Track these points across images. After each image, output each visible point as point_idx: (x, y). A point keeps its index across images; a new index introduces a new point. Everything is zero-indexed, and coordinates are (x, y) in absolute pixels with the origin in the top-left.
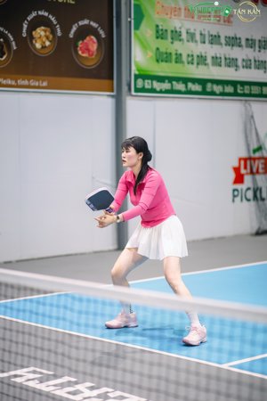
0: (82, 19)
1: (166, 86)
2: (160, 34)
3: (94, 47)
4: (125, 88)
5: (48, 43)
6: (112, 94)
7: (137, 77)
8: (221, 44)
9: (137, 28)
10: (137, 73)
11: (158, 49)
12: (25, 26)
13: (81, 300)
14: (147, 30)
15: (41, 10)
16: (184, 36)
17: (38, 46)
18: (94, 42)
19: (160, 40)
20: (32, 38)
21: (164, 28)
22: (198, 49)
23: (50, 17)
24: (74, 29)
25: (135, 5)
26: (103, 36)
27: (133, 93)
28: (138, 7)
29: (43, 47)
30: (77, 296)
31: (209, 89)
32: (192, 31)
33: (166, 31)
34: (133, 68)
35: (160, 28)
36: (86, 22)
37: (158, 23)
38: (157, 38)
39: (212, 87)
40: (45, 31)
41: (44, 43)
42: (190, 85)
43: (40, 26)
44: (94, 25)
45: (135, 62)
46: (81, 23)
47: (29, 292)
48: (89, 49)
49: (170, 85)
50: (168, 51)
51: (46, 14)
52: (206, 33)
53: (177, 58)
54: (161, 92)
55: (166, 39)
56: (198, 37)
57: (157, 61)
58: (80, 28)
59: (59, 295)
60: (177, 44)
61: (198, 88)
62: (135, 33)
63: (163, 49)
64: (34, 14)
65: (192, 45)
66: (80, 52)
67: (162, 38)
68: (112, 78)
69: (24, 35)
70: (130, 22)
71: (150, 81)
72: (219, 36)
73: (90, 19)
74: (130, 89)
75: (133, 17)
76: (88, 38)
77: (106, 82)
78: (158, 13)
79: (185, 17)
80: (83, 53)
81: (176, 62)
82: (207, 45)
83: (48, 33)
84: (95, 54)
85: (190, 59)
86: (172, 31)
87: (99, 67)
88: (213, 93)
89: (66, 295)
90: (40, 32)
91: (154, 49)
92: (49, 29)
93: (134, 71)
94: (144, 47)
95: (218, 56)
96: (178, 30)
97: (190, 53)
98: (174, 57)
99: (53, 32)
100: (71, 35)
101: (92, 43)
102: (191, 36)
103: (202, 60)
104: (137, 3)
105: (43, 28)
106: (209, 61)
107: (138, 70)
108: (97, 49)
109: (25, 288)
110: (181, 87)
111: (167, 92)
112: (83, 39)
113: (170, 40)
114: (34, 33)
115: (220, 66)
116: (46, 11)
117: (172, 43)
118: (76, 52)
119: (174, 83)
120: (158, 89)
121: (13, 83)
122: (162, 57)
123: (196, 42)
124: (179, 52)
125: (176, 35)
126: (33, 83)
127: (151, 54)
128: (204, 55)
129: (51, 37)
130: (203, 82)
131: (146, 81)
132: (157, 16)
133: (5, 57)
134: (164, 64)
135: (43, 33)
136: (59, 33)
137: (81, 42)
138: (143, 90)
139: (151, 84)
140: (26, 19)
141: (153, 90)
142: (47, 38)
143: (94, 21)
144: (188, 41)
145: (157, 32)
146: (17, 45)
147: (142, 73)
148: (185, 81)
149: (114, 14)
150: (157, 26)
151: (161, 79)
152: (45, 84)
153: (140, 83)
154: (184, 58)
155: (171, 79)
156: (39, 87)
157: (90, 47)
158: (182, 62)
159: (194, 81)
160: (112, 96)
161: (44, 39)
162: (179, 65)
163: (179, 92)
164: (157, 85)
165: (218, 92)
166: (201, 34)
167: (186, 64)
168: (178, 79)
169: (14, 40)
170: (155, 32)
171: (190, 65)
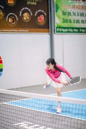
0: (39, 10)
1: (67, 30)
2: (64, 14)
3: (43, 18)
4: (53, 31)
5: (28, 18)
6: (49, 33)
7: (57, 28)
8: (84, 16)
9: (57, 12)
10: (57, 26)
11: (63, 18)
12: (21, 13)
13: (40, 100)
14: (60, 13)
15: (26, 7)
16: (72, 14)
17: (25, 19)
18: (43, 17)
19: (64, 15)
20: (23, 16)
21: (65, 12)
22: (77, 18)
23: (29, 9)
24: (36, 13)
25: (56, 5)
26: (46, 15)
27: (56, 33)
28: (57, 5)
29: (27, 19)
30: (39, 99)
31: (80, 31)
32: (74, 12)
33: (66, 12)
34: (56, 25)
35: (64, 11)
36: (40, 11)
37: (63, 10)
38: (63, 15)
39: (81, 30)
40: (27, 14)
41: (27, 18)
42: (74, 30)
43: (25, 12)
44: (43, 11)
45: (56, 23)
46: (38, 11)
47: (23, 98)
48: (41, 19)
49: (68, 30)
50: (67, 19)
51: (27, 8)
52: (79, 13)
53: (70, 21)
54: (65, 32)
55: (66, 15)
56: (76, 14)
57: (63, 22)
58: (38, 13)
59: (33, 99)
60: (70, 16)
61: (77, 30)
62: (56, 14)
63: (65, 18)
64: (23, 9)
65: (74, 17)
66: (38, 20)
67: (65, 15)
68: (49, 28)
69: (20, 15)
70: (54, 10)
71: (61, 29)
72: (83, 14)
73: (41, 10)
74: (55, 32)
75: (55, 8)
76: (41, 16)
77: (47, 30)
78: (63, 7)
79: (72, 8)
80: (39, 20)
81: (70, 22)
82: (80, 16)
83: (28, 15)
84: (43, 20)
85: (74, 21)
86: (68, 13)
87: (45, 25)
88: (82, 32)
89: (35, 99)
90: (26, 14)
91: (62, 18)
92: (28, 13)
93: (56, 26)
94: (59, 18)
95: (83, 20)
96: (70, 12)
97: (74, 19)
98: (69, 21)
99: (30, 14)
100: (35, 15)
101: (42, 17)
102: (74, 14)
103: (78, 21)
104: (56, 4)
105: (26, 13)
106: (80, 22)
107: (57, 25)
108: (44, 19)
109: (22, 97)
110: (71, 30)
111: (67, 32)
112: (39, 16)
113: (67, 15)
114: (23, 15)
115: (84, 23)
116: (27, 7)
117: (68, 16)
118: (37, 20)
119: (69, 29)
120: (64, 31)
121: (17, 31)
122: (65, 21)
123: (76, 16)
124: (70, 19)
125: (69, 14)
126: (23, 31)
127: (61, 20)
128: (78, 20)
129: (29, 16)
130: (78, 29)
131: (60, 29)
132: (63, 8)
133: (14, 23)
134: (66, 23)
135: (26, 15)
136: (32, 14)
137: (38, 17)
138: (59, 32)
139: (61, 30)
140: (21, 10)
141: (62, 32)
142: (28, 16)
143: (43, 10)
144: (73, 15)
145: (63, 13)
146: (18, 19)
147: (59, 26)
148: (73, 28)
149: (49, 8)
150: (63, 11)
151: (65, 28)
152: (27, 31)
153: (58, 30)
154: (72, 21)
155: (68, 28)
156: (25, 32)
157: (42, 19)
158: (71, 22)
159: (75, 28)
160: (49, 34)
161: (27, 17)
162: (71, 23)
163: (71, 32)
164: (63, 30)
165: (83, 32)
166: (77, 13)
167: (73, 23)
168: (70, 28)
169: (18, 17)
170: (62, 13)
171: (74, 23)
